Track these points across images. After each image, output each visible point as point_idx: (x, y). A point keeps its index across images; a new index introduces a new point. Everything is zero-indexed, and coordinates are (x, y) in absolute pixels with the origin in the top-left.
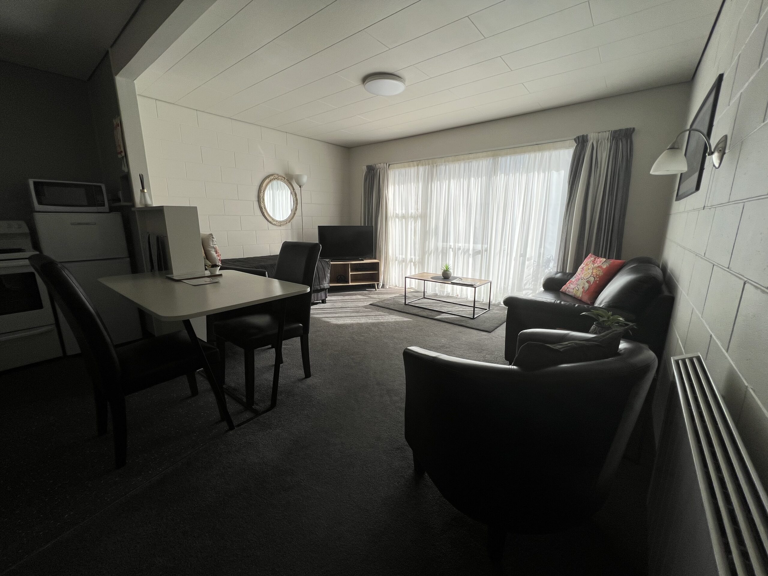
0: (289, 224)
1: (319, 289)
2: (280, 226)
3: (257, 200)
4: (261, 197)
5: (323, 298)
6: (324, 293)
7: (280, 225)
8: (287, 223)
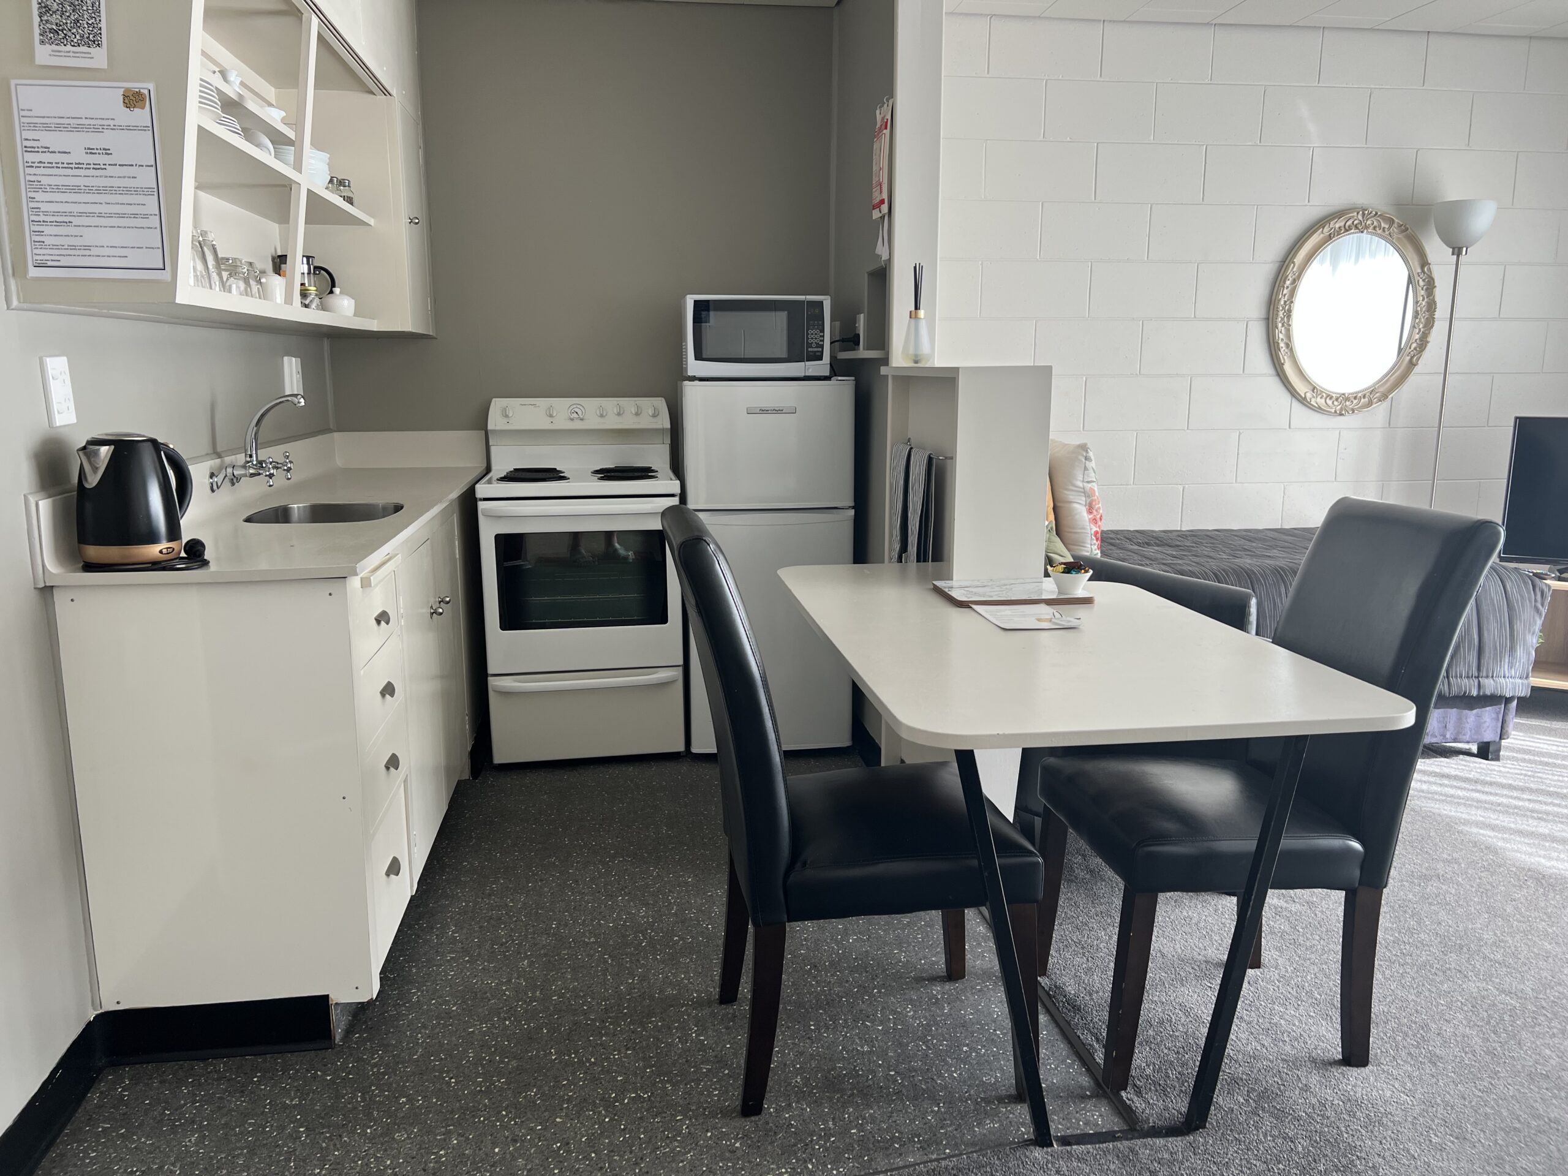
0: (1380, 410)
1: (1475, 693)
2: (1341, 414)
3: (1263, 314)
4: (1282, 303)
5: (1489, 736)
6: (1498, 713)
7: (1341, 409)
8: (1370, 403)
